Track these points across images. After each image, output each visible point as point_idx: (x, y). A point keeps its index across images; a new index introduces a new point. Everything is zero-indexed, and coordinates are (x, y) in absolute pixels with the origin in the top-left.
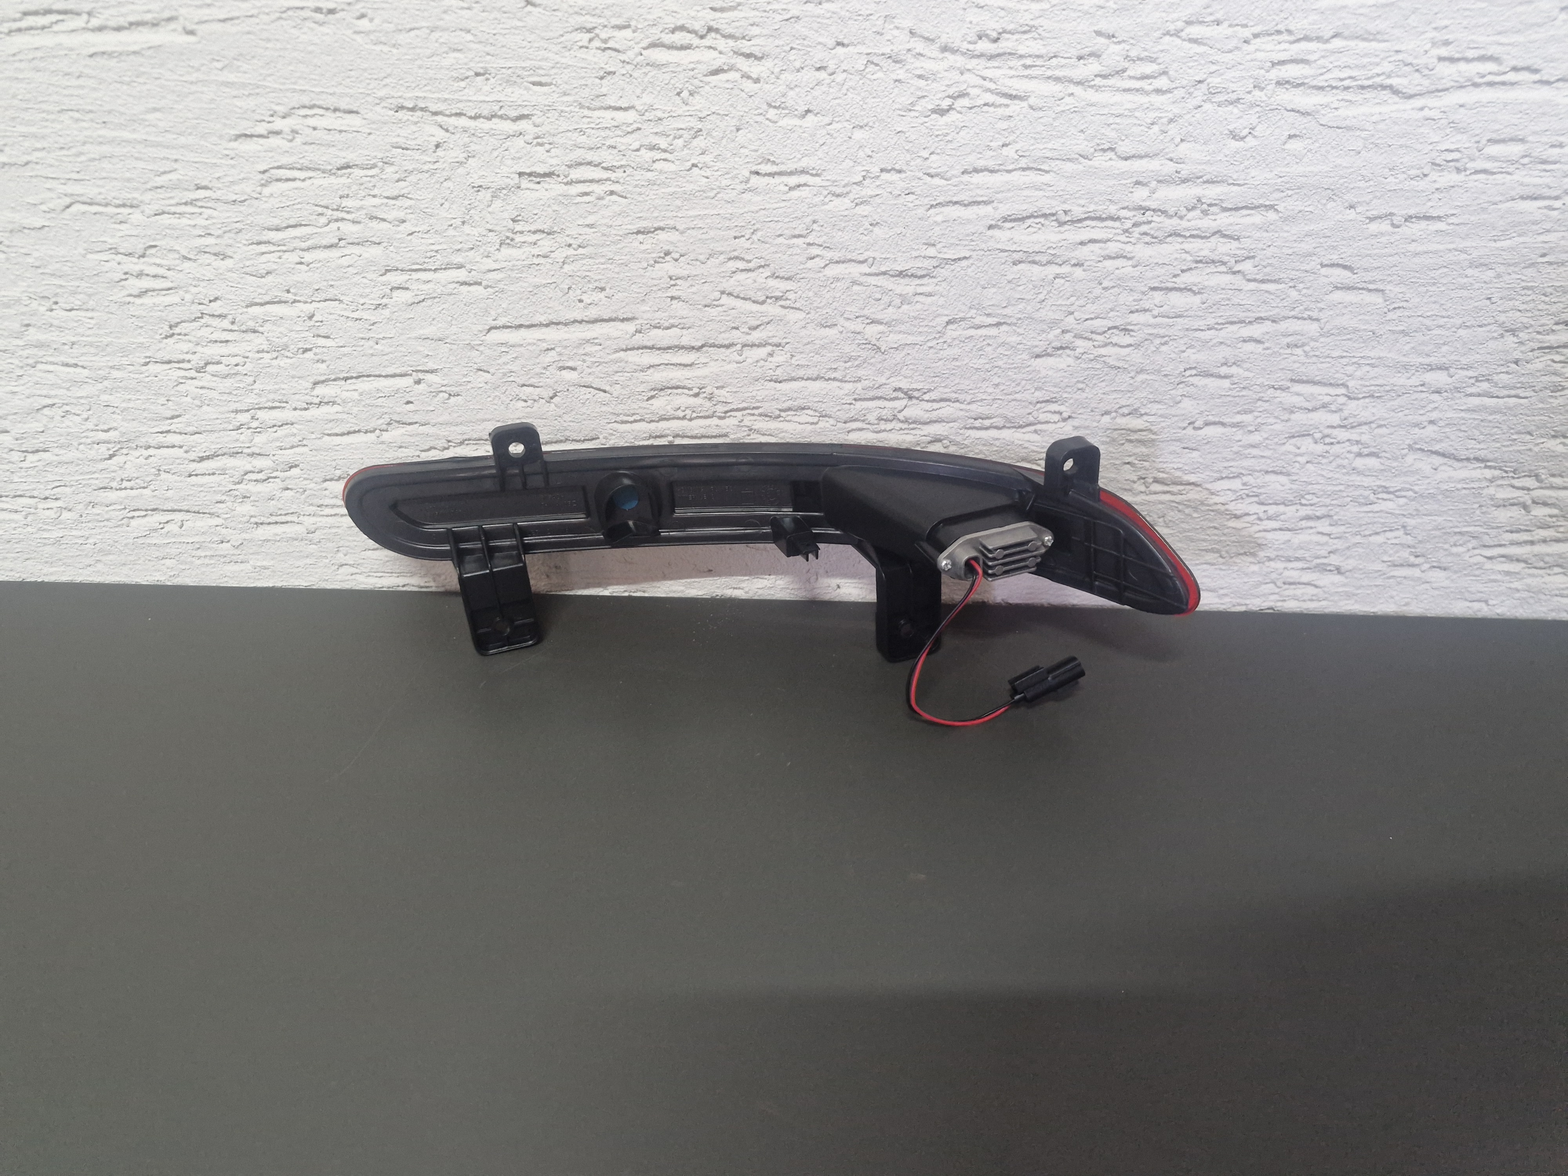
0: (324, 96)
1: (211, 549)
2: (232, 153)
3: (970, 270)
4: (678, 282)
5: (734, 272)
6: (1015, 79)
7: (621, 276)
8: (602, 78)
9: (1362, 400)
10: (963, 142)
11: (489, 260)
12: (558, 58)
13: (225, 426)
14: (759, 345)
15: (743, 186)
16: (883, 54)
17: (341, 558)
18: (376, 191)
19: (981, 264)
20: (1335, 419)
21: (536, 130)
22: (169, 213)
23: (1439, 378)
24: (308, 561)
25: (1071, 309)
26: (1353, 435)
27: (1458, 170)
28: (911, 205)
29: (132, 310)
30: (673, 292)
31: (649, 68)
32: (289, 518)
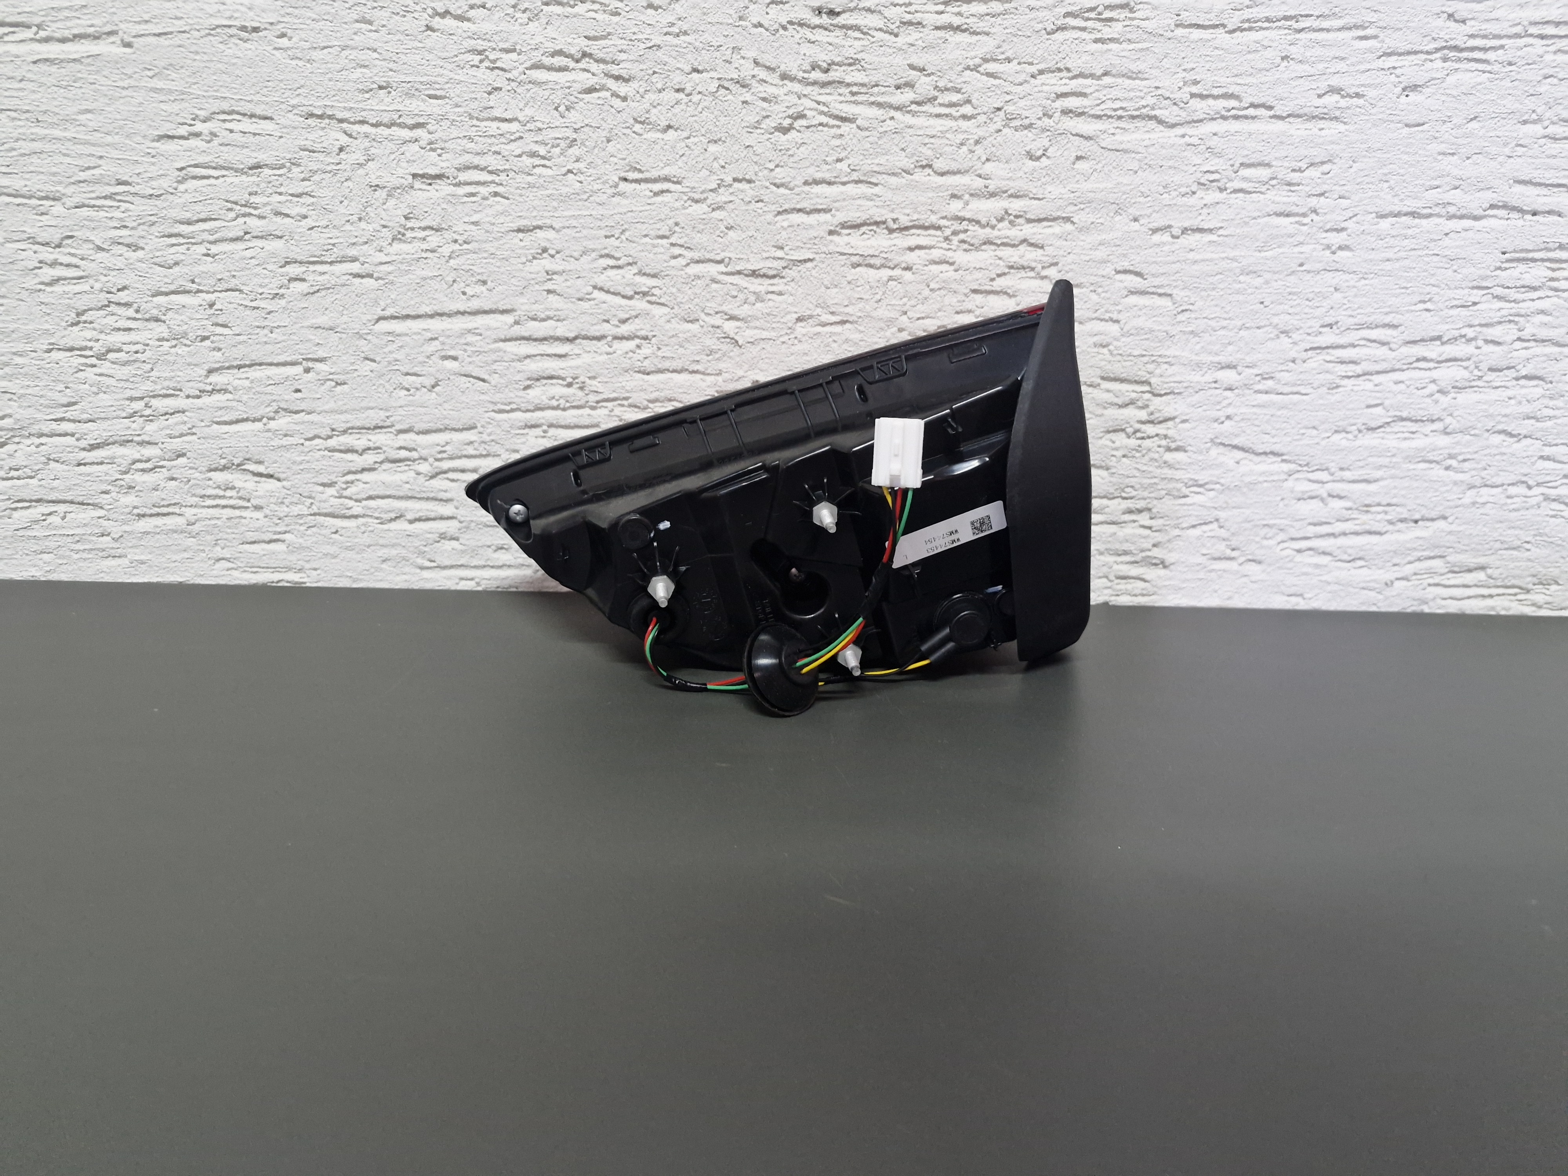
0: (242, 103)
1: (90, 542)
2: (153, 152)
3: (814, 272)
4: (554, 277)
5: (605, 269)
6: (844, 105)
7: (502, 270)
8: (490, 93)
9: (1164, 398)
10: (802, 156)
11: (382, 254)
12: (452, 75)
13: (119, 413)
14: (628, 338)
15: (613, 190)
16: (732, 79)
17: (218, 552)
18: (282, 190)
19: (824, 266)
20: (1143, 415)
21: (430, 136)
22: (88, 206)
23: (1228, 376)
24: (186, 555)
25: (905, 309)
26: (1160, 429)
27: (1221, 190)
28: (760, 211)
29: (43, 297)
30: (549, 286)
31: (531, 85)
32: (170, 510)
